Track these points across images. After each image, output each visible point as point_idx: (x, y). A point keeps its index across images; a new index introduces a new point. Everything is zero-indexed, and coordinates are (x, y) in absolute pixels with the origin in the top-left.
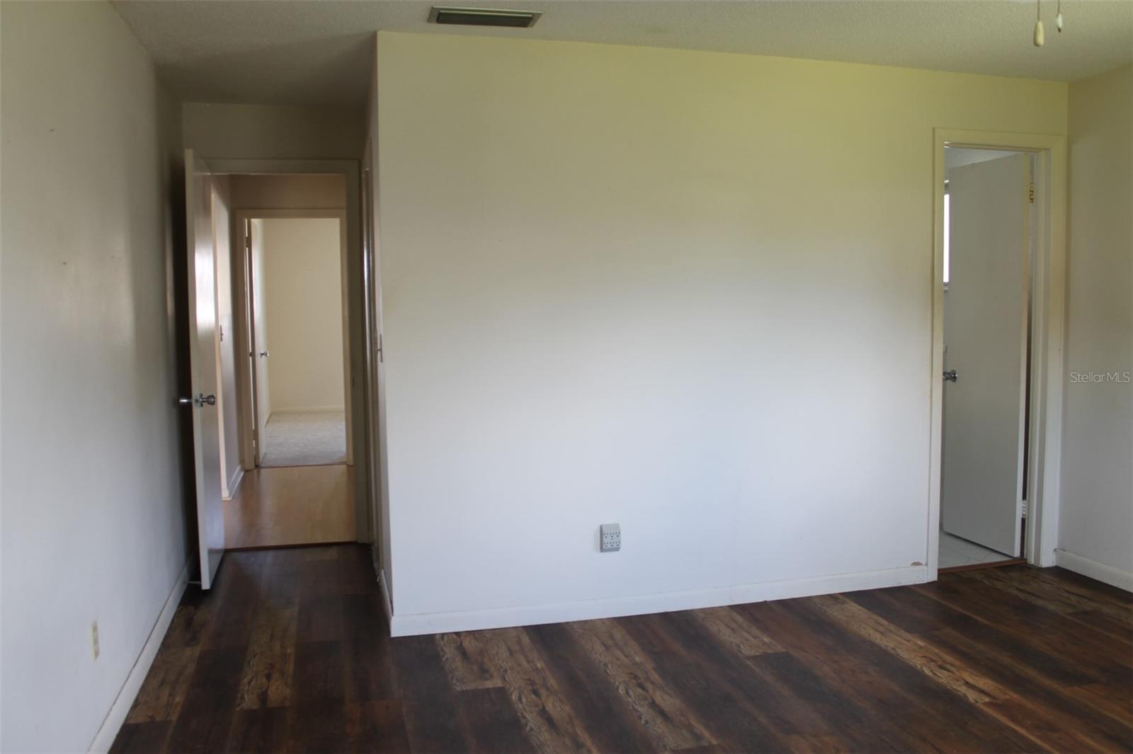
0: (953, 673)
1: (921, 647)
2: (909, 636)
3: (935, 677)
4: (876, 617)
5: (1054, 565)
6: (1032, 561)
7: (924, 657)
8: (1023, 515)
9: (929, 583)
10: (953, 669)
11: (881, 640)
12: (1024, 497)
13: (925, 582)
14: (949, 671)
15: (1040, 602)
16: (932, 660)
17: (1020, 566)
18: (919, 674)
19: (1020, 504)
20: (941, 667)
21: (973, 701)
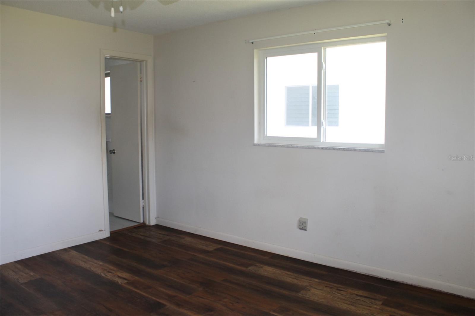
0: (113, 273)
1: (101, 265)
2: (96, 261)
3: (106, 276)
4: (83, 256)
5: (156, 224)
6: (147, 223)
7: (102, 269)
8: (143, 206)
9: (107, 238)
10: (113, 272)
11: (84, 265)
12: (143, 199)
13: (105, 238)
14: (111, 273)
15: (149, 239)
16: (105, 270)
17: (143, 226)
18: (100, 276)
19: (141, 201)
20: (109, 272)
21: (120, 283)
